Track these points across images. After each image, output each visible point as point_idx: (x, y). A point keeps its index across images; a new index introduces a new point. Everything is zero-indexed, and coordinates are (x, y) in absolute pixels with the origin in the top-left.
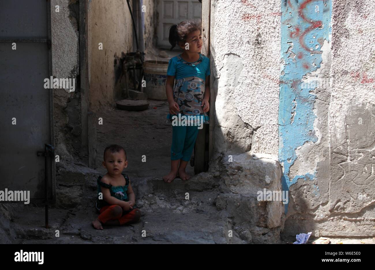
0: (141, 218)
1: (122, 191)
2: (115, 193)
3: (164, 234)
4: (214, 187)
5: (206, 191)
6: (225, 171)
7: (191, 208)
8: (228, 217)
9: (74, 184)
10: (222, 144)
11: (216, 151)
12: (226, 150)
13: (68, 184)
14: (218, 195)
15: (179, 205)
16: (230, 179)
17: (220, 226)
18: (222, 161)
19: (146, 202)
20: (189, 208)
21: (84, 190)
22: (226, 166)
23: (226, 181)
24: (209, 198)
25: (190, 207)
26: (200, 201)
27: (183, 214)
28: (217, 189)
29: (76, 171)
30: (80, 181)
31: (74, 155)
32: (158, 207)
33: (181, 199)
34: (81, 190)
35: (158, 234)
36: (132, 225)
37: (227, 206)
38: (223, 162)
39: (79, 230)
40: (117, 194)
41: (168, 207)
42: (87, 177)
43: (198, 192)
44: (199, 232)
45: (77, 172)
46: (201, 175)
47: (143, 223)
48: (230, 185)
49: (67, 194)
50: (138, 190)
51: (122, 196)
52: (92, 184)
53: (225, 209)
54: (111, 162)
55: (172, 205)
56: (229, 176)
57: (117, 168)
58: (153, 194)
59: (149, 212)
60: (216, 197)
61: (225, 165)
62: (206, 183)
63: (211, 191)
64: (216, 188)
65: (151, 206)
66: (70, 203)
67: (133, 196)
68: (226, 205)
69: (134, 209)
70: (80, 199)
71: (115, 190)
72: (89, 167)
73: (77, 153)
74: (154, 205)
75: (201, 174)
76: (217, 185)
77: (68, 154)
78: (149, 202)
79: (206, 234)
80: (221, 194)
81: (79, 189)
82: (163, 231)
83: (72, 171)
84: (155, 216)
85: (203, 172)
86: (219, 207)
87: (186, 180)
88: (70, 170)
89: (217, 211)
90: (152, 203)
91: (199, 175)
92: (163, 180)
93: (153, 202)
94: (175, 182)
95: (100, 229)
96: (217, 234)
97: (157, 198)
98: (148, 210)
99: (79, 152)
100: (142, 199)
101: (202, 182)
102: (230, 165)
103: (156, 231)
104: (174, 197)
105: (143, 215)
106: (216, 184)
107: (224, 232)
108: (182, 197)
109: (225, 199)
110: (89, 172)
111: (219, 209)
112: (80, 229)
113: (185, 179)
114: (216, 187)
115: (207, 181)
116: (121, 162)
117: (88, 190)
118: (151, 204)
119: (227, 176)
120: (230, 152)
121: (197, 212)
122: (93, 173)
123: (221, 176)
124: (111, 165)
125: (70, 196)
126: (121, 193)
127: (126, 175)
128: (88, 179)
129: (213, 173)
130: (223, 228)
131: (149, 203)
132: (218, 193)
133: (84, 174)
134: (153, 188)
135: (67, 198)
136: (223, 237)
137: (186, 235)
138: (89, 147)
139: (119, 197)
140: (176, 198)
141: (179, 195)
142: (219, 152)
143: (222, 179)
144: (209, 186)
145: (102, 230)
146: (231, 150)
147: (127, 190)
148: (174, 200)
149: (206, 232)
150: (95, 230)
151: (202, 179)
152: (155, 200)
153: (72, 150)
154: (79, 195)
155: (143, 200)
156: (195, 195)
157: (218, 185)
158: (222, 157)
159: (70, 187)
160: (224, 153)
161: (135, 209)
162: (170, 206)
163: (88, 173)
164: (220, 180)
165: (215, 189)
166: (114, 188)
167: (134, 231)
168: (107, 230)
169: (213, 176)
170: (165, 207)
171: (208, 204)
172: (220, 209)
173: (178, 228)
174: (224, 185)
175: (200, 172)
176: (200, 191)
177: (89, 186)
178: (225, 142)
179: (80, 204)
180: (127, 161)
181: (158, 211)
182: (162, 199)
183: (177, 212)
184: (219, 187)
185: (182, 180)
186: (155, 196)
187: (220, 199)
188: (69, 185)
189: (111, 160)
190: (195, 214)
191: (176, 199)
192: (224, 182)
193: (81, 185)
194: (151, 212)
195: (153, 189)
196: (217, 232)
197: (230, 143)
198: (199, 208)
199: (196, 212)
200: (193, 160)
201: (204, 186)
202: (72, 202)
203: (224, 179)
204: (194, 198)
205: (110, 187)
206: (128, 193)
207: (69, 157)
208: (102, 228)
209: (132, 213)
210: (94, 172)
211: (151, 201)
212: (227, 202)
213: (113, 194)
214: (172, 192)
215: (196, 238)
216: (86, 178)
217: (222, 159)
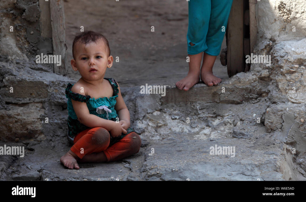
0: (141, 150)
1: (108, 105)
2: (95, 109)
3: (180, 170)
4: (260, 95)
5: (247, 102)
6: (277, 67)
7: (224, 131)
8: (285, 142)
9: (30, 100)
10: (272, 23)
11: (261, 37)
12: (277, 33)
13: (21, 101)
14: (268, 107)
15: (204, 126)
16: (287, 80)
17: (271, 155)
18: (272, 51)
19: (150, 124)
20: (220, 130)
21: (47, 109)
22: (279, 58)
23: (279, 84)
24: (252, 113)
25: (222, 129)
26: (238, 118)
27: (211, 140)
28: (266, 98)
29: (33, 80)
30: (40, 95)
31: (29, 54)
32: (170, 131)
33: (207, 117)
34: (42, 110)
35: (170, 171)
36: (128, 160)
37: (283, 124)
38: (274, 54)
39: (39, 171)
40: (99, 110)
41: (186, 130)
42: (52, 88)
43: (234, 105)
44: (237, 164)
45: (35, 80)
46: (237, 77)
47: (145, 156)
48: (286, 89)
49: (19, 117)
50: (135, 106)
51: (109, 113)
52: (61, 99)
53: (280, 130)
54: (84, 59)
55: (192, 127)
56: (284, 75)
57: (94, 67)
58: (160, 110)
59: (156, 140)
60: (264, 111)
61: (277, 58)
62: (246, 89)
63: (256, 102)
64: (264, 97)
65: (159, 130)
66: (25, 132)
67: (126, 114)
68: (281, 123)
69: (128, 133)
70: (41, 124)
71: (95, 105)
72: (54, 72)
73: (34, 50)
74: (162, 129)
75: (238, 75)
76: (265, 92)
77: (19, 54)
78: (154, 123)
79: (249, 168)
80: (273, 106)
81: (38, 109)
82: (178, 165)
83: (27, 80)
84: (165, 145)
85: (242, 73)
86: (270, 126)
87: (214, 85)
88: (24, 78)
89: (267, 134)
90: (159, 125)
91: (234, 76)
92: (177, 88)
93: (160, 123)
94: (196, 90)
95: (75, 168)
96: (267, 166)
97: (167, 117)
98: (153, 137)
99: (38, 49)
100: (142, 119)
101: (241, 87)
102: (286, 58)
103: (166, 165)
104: (195, 114)
105: (146, 145)
106: (263, 90)
107: (278, 163)
108: (209, 113)
109: (279, 113)
110: (55, 80)
111: (270, 130)
112: (41, 169)
113: (211, 84)
114: (264, 94)
115: (248, 86)
116: (101, 57)
117: (53, 110)
118: (158, 127)
119: (281, 76)
120: (286, 36)
121: (234, 137)
122: (62, 82)
123: (271, 76)
124: (84, 65)
125: (25, 119)
126: (105, 108)
127: (113, 80)
128: (53, 90)
129: (259, 72)
130: (276, 157)
131: (154, 125)
132: (268, 104)
133: (47, 84)
134: (161, 101)
135: (19, 123)
136: (277, 171)
137: (215, 169)
138: (53, 39)
139: (103, 114)
140: (199, 116)
141: (204, 111)
142: (266, 38)
143: (273, 81)
144: (253, 95)
145: (77, 169)
146: (287, 33)
147: (115, 103)
148: (195, 119)
149: (249, 165)
150: (67, 170)
151: (240, 82)
152: (164, 121)
153: (26, 46)
154: (39, 117)
155: (144, 122)
156: (230, 110)
157: (267, 91)
158: (272, 46)
159: (23, 105)
160: (275, 39)
161: (131, 133)
162: (190, 129)
163: (52, 82)
164: (271, 83)
165: (263, 99)
166: (94, 101)
167: (130, 170)
168: (86, 169)
169: (259, 78)
170: (180, 131)
171: (251, 123)
172: (272, 130)
173: (202, 160)
174: (277, 90)
175: (237, 72)
176: (238, 103)
177: (56, 103)
178: (275, 20)
179: (42, 133)
180: (111, 56)
181: (170, 137)
182: (176, 119)
183: (201, 138)
184: (269, 95)
185: (208, 86)
186: (164, 114)
187: (271, 114)
188: (23, 102)
189: (84, 56)
190: (230, 140)
191: (199, 118)
192: (277, 86)
193: (41, 102)
194: (158, 140)
195: (160, 103)
196: (268, 163)
197: (284, 22)
198: (237, 129)
199: (231, 137)
200: (225, 54)
201: (244, 95)
202: (27, 129)
203: (276, 80)
204: (227, 114)
205: (86, 99)
206: (117, 109)
207: (21, 57)
208: (77, 166)
209: (126, 139)
210: (64, 80)
211: (159, 121)
212: (283, 117)
213: (92, 111)
214: (192, 107)
215: (232, 175)
216: (50, 90)
217: (271, 49)
